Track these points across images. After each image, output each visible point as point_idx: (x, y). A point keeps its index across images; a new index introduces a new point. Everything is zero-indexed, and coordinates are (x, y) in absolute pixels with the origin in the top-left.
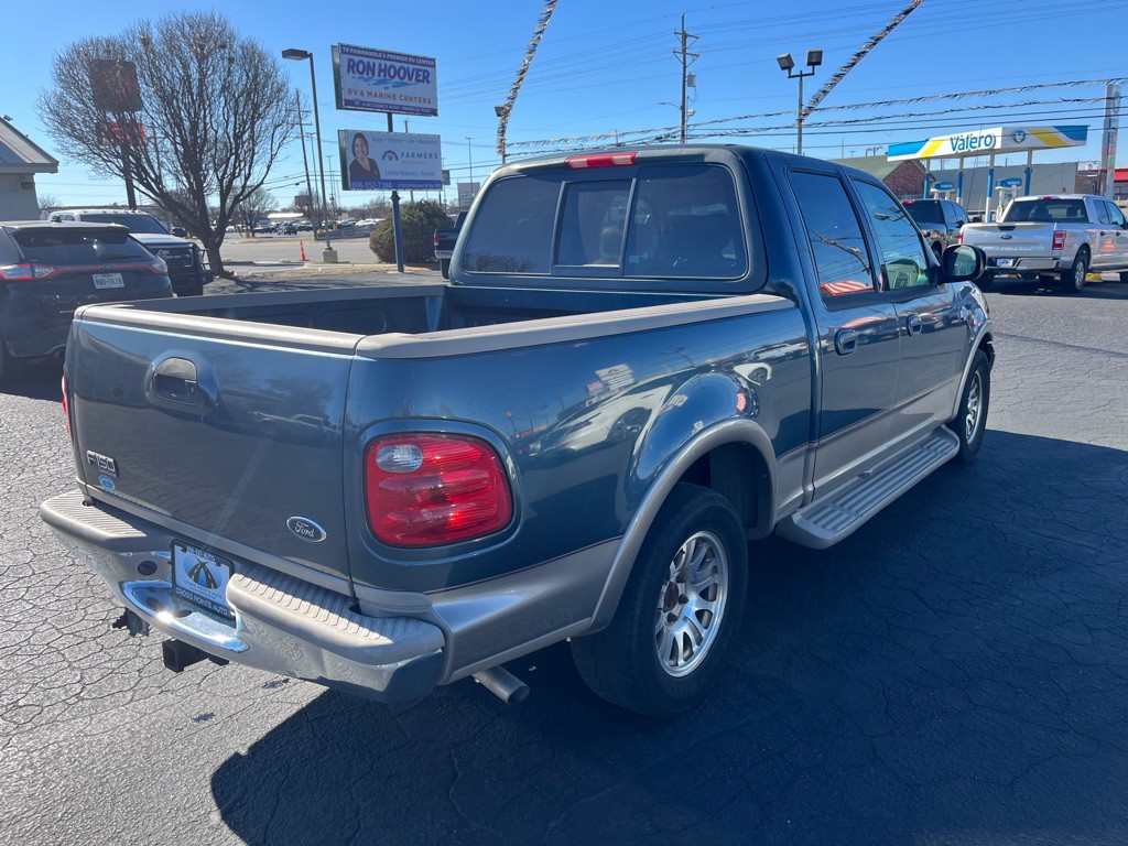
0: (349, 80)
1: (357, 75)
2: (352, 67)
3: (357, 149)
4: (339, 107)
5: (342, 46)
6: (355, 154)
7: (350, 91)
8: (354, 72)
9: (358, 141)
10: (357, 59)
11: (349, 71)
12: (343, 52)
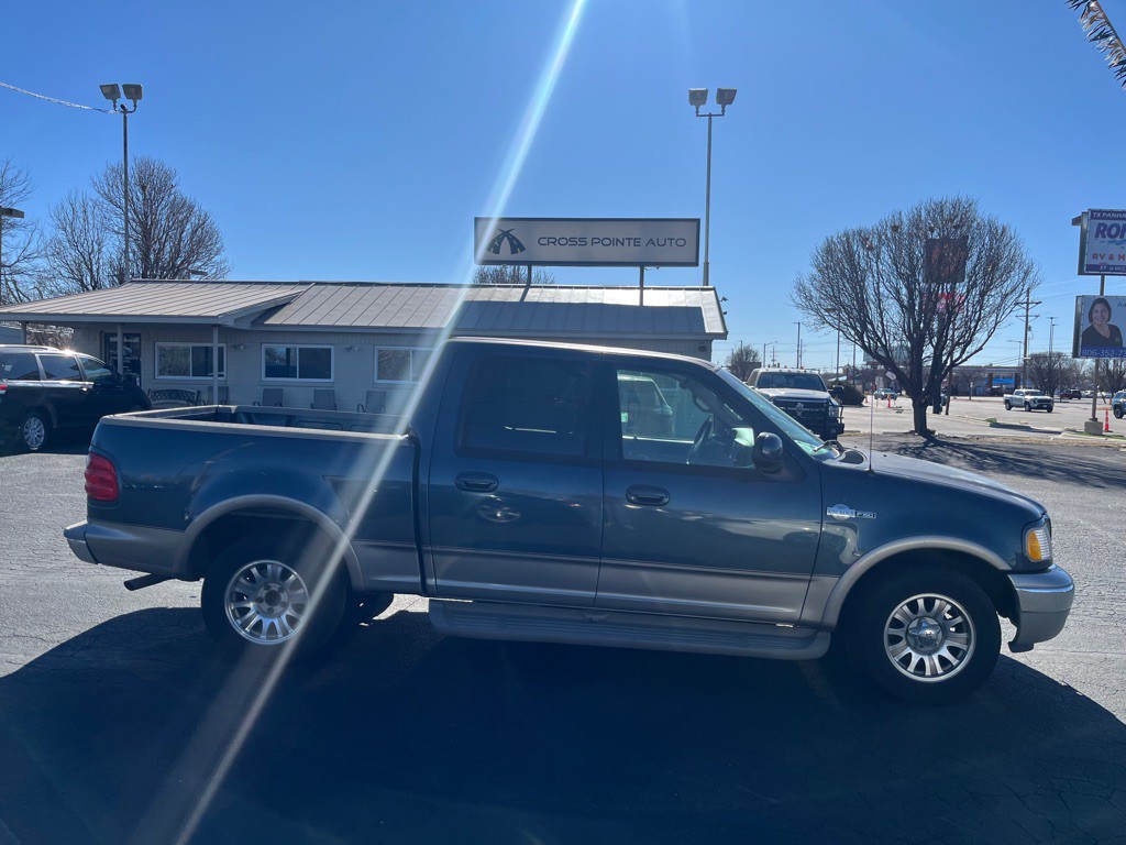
0: (1099, 246)
1: (1108, 239)
2: (1101, 232)
3: (1094, 315)
4: (1081, 272)
5: (1092, 211)
6: (1091, 320)
7: (1095, 256)
8: (1104, 236)
9: (1098, 307)
10: (1109, 223)
11: (1097, 236)
12: (1092, 218)
